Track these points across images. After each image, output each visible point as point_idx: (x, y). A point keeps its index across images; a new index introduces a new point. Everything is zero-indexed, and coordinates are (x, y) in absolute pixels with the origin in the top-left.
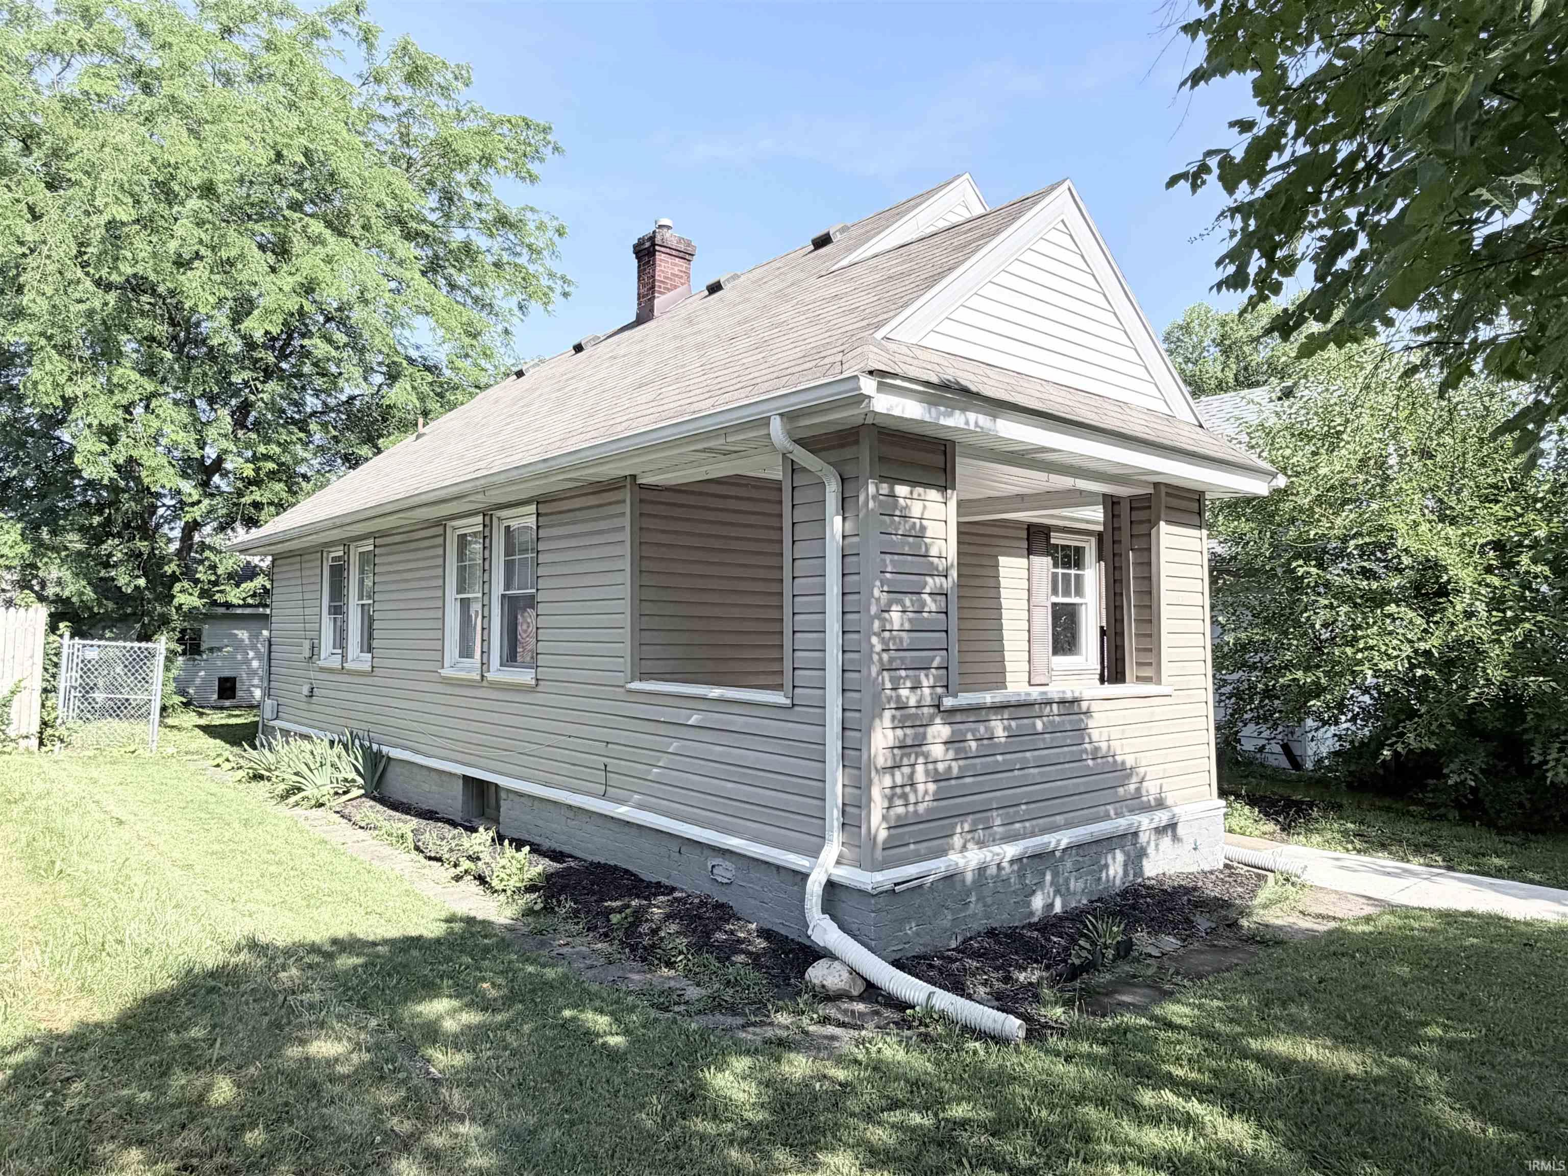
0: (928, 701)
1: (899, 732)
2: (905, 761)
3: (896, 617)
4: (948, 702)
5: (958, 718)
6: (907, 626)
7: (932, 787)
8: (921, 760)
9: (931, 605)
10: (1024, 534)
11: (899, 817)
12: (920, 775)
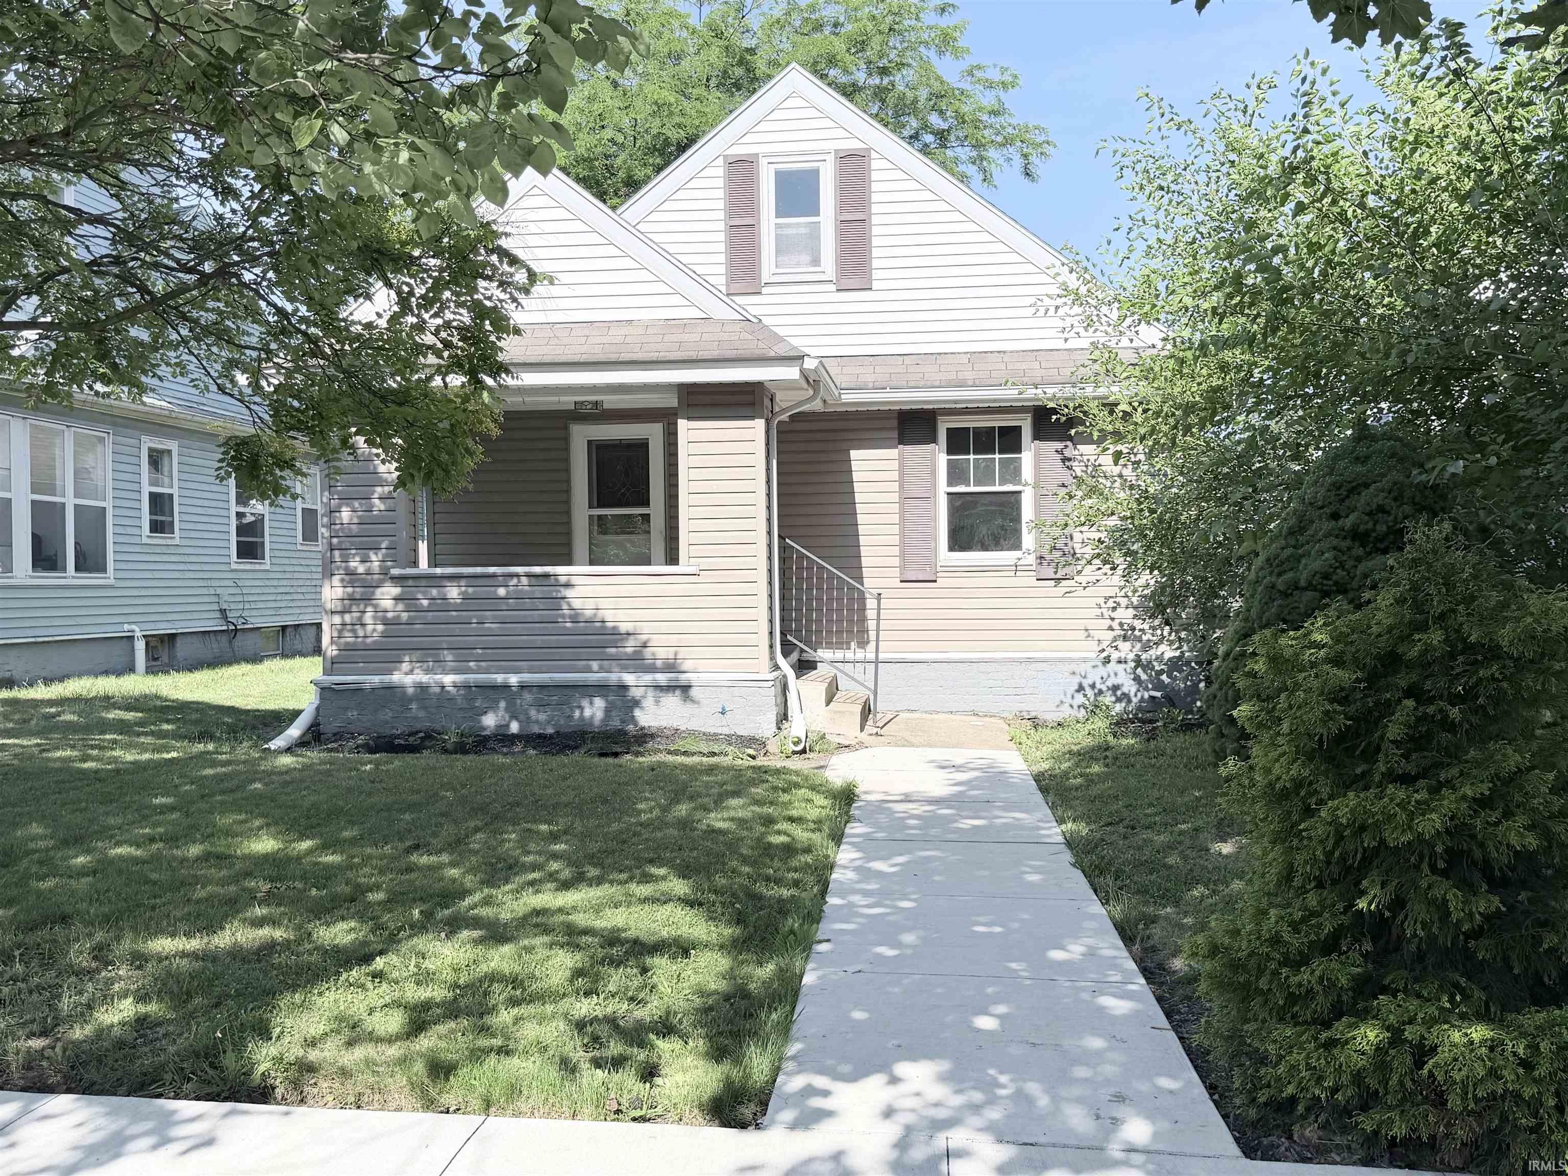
0: (377, 570)
1: (350, 590)
2: (354, 608)
3: (345, 515)
4: (395, 572)
5: (410, 583)
6: (355, 520)
7: (380, 628)
8: (369, 609)
9: (378, 505)
10: (895, 423)
11: (347, 643)
12: (368, 617)
